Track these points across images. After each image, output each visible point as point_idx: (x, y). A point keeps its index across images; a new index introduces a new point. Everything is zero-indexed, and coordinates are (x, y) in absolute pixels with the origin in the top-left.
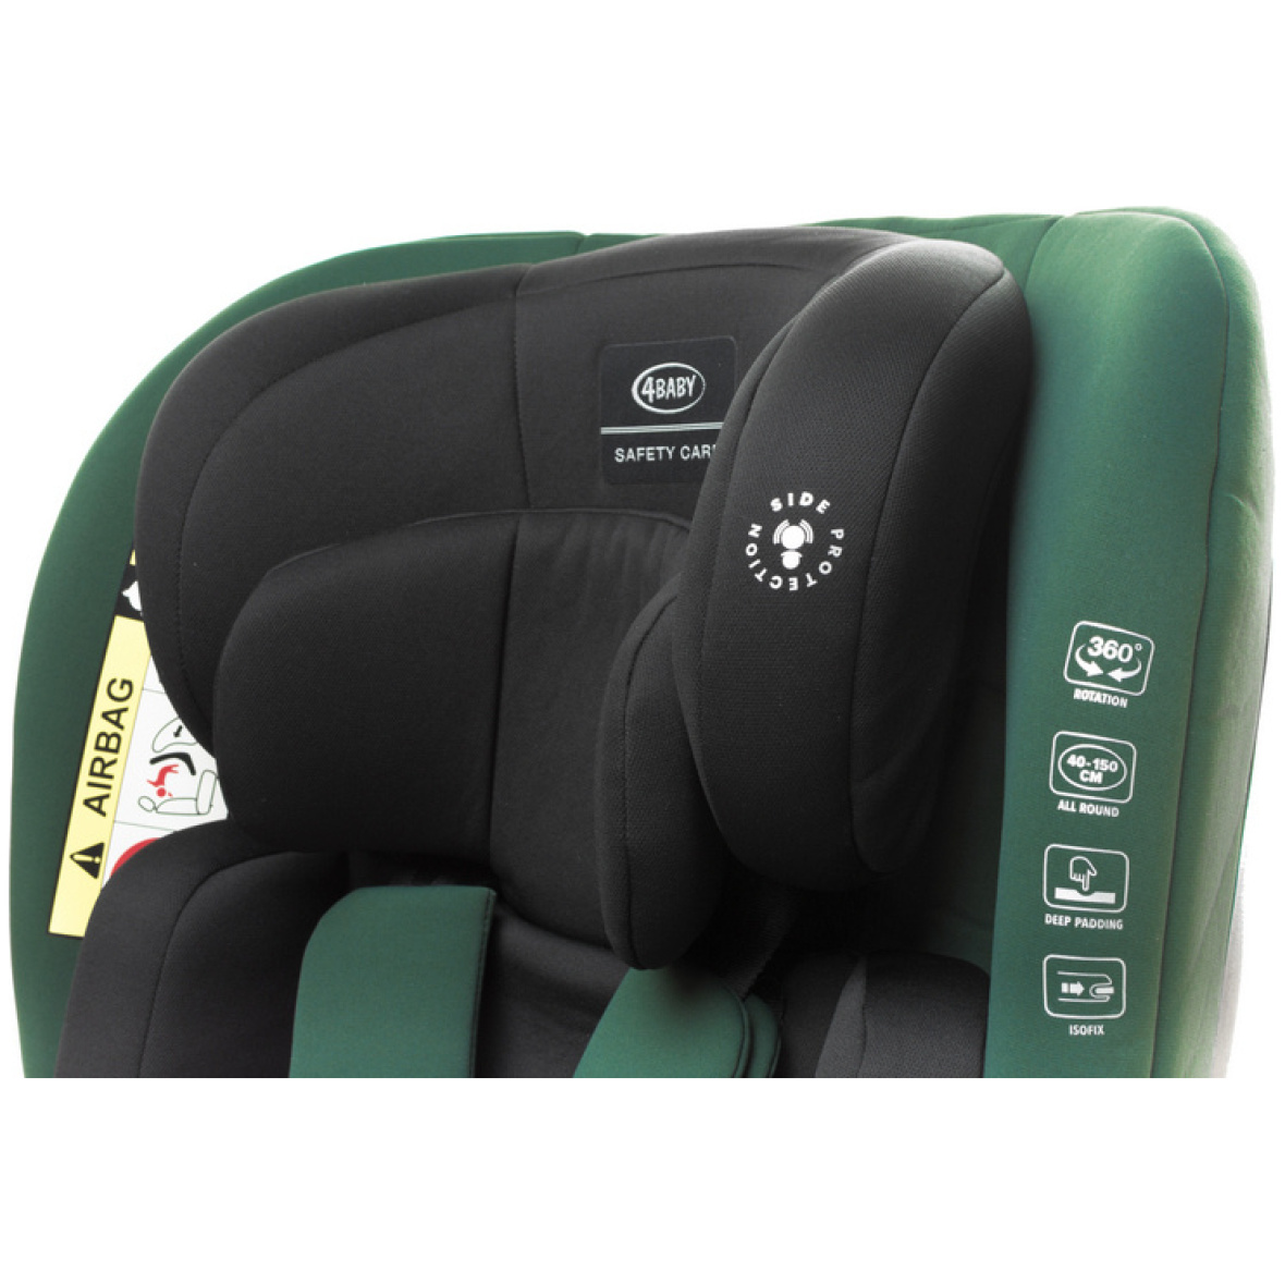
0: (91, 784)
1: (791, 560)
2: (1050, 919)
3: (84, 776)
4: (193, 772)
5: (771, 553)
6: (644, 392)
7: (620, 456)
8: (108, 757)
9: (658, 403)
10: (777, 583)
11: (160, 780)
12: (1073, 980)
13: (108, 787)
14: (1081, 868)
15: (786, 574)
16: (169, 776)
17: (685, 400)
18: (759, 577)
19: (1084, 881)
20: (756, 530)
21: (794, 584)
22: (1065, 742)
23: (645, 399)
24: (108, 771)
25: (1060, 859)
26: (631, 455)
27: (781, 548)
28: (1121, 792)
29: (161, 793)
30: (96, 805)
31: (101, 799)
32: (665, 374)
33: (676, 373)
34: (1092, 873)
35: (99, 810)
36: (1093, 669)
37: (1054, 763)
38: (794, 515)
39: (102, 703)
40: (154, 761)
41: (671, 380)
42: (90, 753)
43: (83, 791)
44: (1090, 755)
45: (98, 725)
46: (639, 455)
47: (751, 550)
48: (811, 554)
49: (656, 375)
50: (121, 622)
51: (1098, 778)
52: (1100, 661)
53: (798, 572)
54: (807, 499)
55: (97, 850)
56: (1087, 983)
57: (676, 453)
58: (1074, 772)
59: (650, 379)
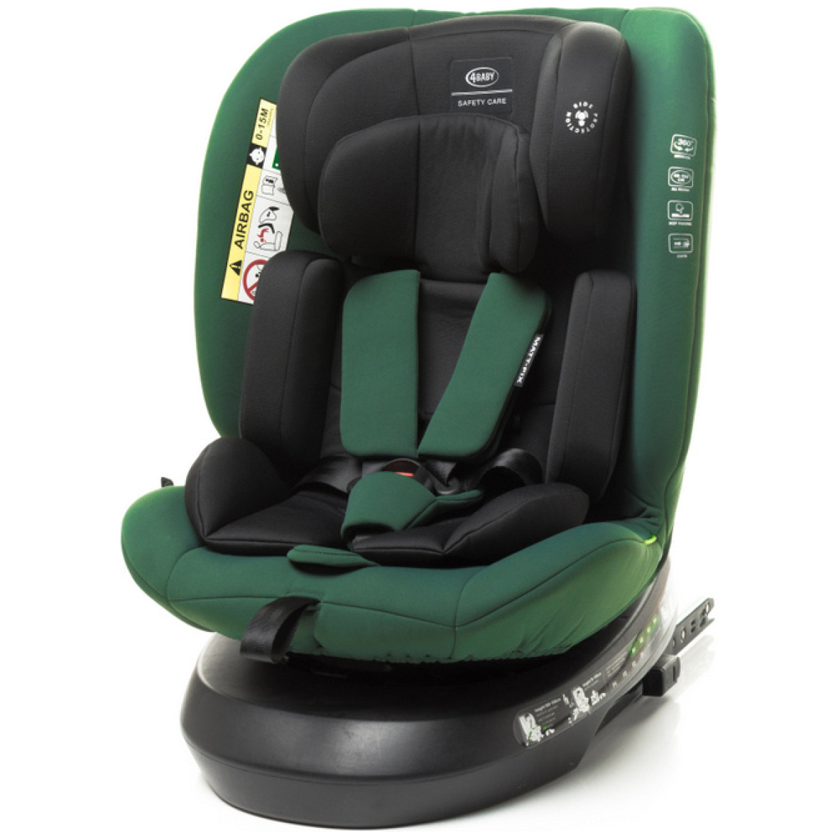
0: (238, 235)
1: (582, 123)
2: (671, 223)
3: (235, 232)
4: (273, 232)
5: (575, 121)
6: (471, 78)
7: (460, 103)
8: (244, 224)
9: (477, 83)
10: (577, 131)
11: (262, 235)
12: (677, 241)
13: (243, 236)
14: (679, 207)
15: (580, 128)
16: (265, 234)
17: (490, 81)
18: (571, 129)
19: (681, 211)
20: (569, 114)
21: (583, 131)
22: (672, 171)
23: (472, 81)
24: (244, 230)
25: (673, 206)
26: (465, 103)
27: (578, 120)
28: (690, 184)
29: (262, 240)
30: (239, 243)
31: (241, 241)
32: (481, 72)
33: (485, 71)
34: (683, 208)
35: (240, 246)
36: (680, 149)
37: (670, 177)
38: (582, 109)
39: (242, 201)
40: (260, 226)
41: (483, 75)
42: (237, 222)
43: (235, 238)
44: (681, 174)
45: (241, 210)
46: (469, 103)
47: (568, 120)
48: (588, 121)
49: (476, 72)
50: (249, 167)
51: (683, 180)
52: (682, 146)
53: (584, 127)
54: (585, 104)
55: (239, 263)
56: (682, 242)
57: (486, 102)
58: (676, 179)
59: (474, 75)
